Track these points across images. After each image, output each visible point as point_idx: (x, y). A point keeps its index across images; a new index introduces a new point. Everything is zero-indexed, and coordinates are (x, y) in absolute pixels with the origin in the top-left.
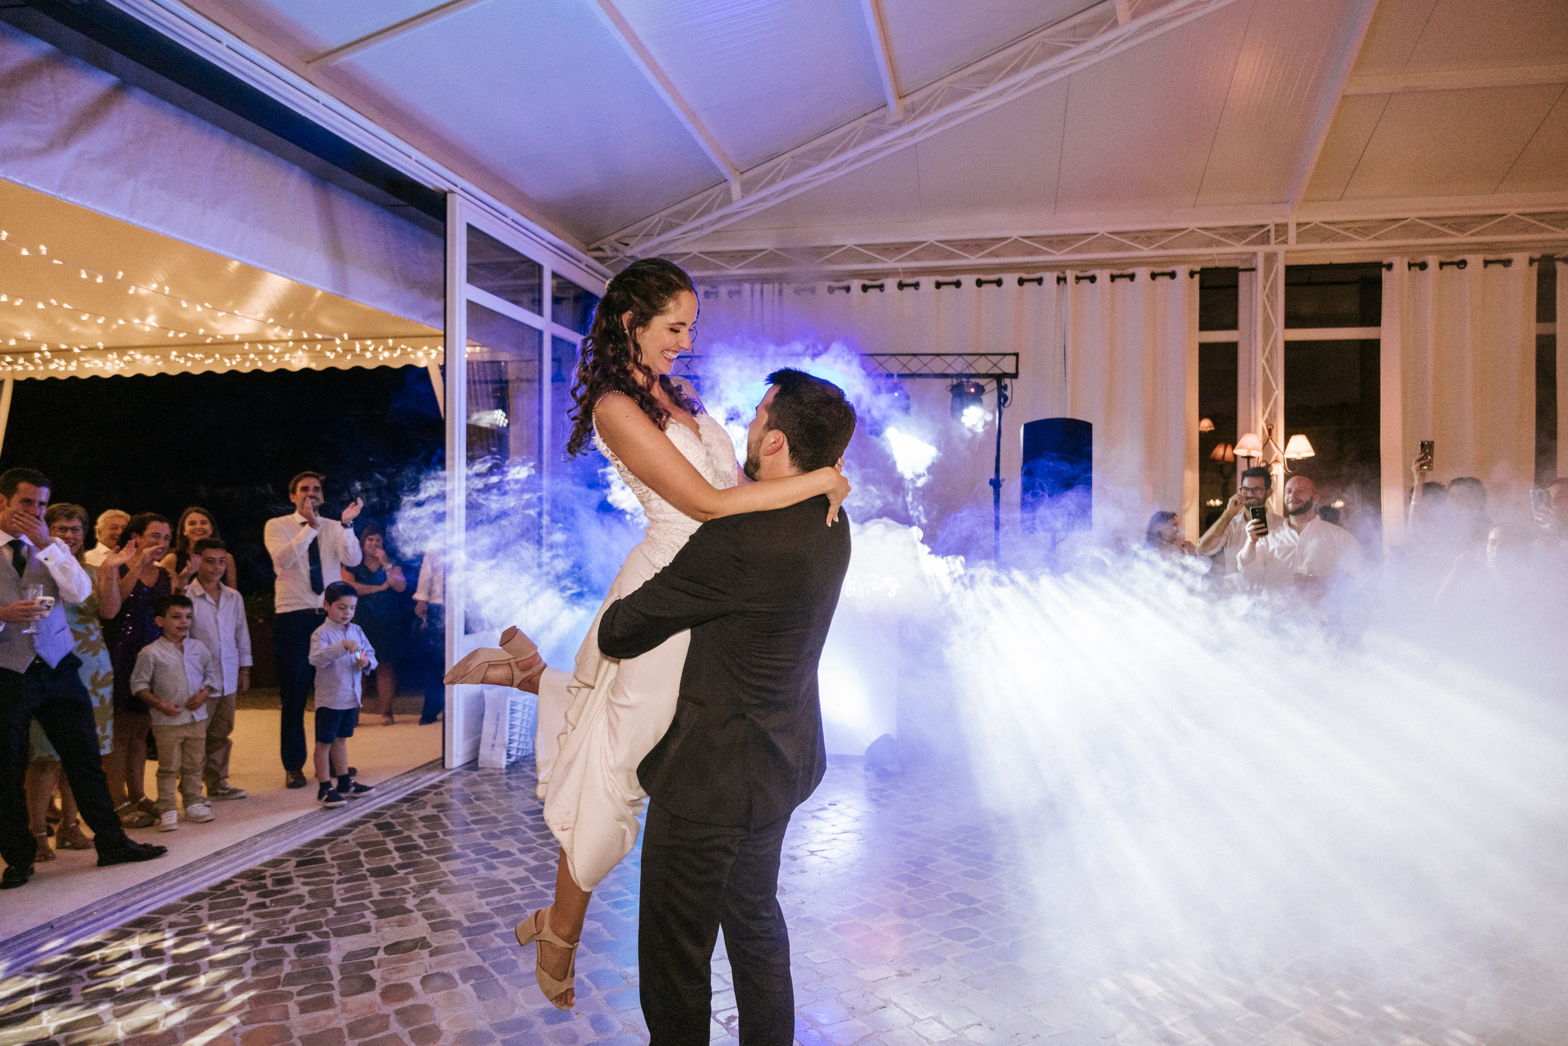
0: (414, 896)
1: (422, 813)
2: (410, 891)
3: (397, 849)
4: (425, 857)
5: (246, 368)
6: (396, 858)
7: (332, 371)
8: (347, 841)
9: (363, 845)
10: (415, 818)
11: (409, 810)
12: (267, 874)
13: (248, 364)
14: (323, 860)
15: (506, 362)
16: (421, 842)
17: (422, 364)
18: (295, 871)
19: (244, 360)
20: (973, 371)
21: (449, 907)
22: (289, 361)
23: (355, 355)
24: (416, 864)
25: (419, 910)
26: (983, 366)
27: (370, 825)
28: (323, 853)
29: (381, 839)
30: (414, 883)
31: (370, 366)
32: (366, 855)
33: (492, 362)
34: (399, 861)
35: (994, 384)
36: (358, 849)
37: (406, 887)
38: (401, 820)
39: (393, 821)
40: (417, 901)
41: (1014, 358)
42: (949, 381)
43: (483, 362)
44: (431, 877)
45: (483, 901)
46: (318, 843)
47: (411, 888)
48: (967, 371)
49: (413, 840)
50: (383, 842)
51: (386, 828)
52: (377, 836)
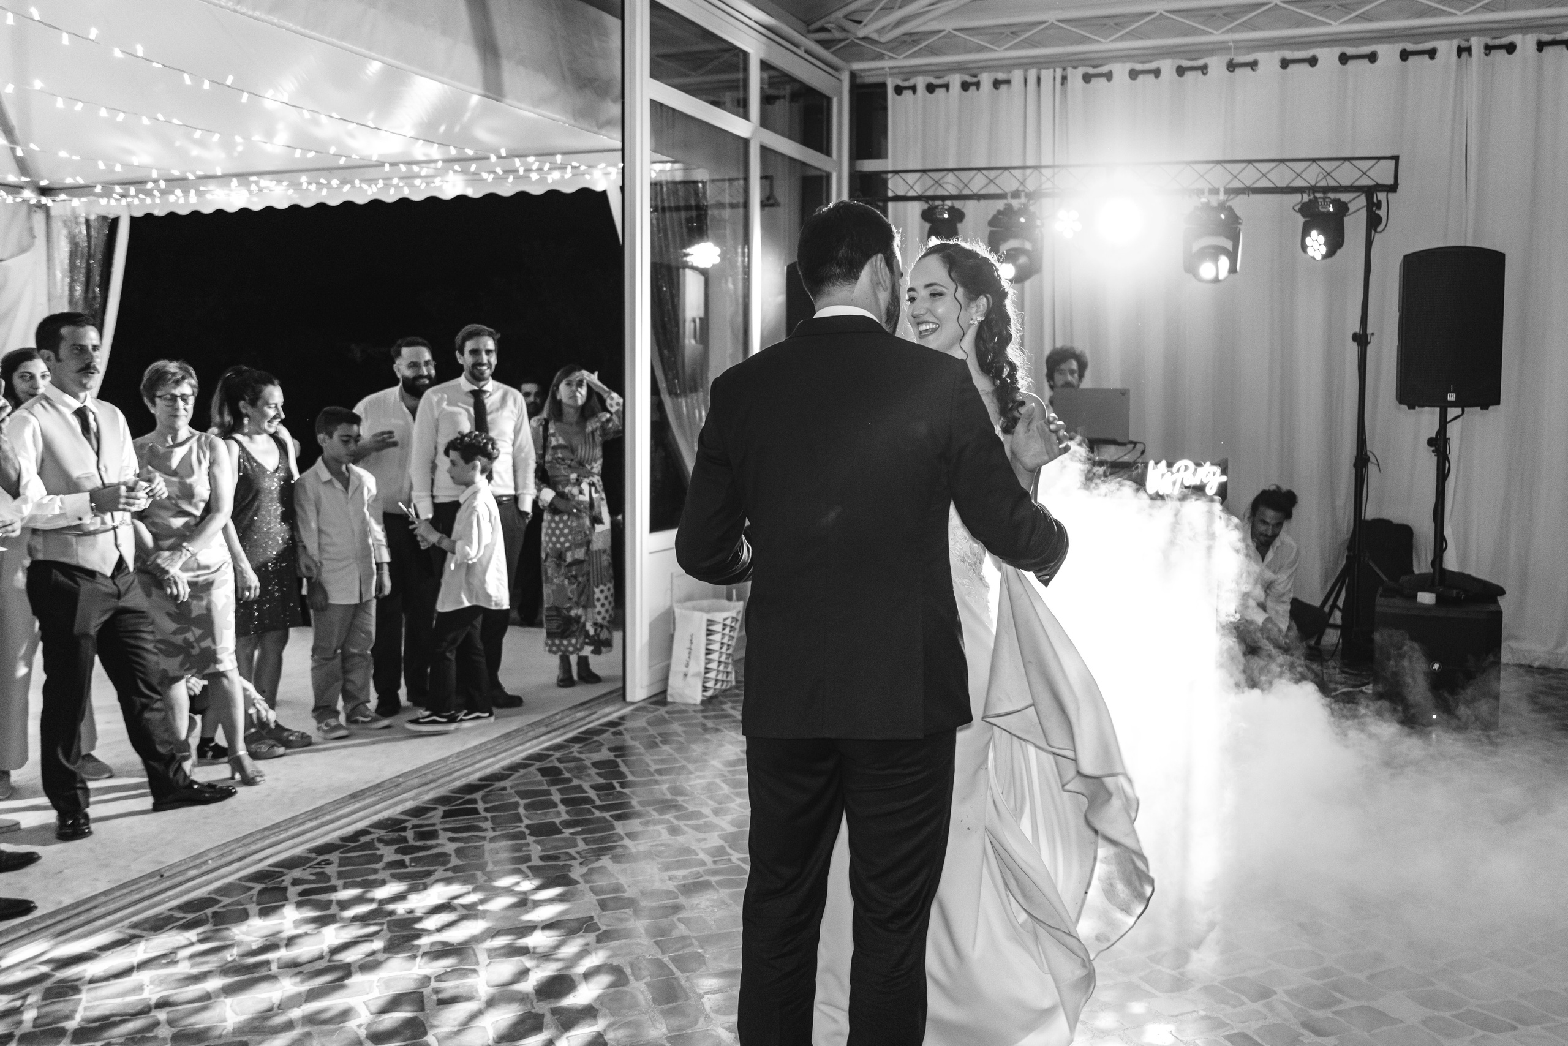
0: (581, 864)
1: (597, 757)
2: (577, 856)
3: (564, 802)
4: (597, 814)
5: (390, 196)
6: (563, 813)
7: (491, 198)
8: (504, 789)
9: (523, 795)
10: (588, 763)
11: (580, 753)
12: (409, 825)
13: (392, 191)
14: (475, 811)
15: (703, 183)
16: (592, 794)
17: (599, 188)
18: (441, 823)
19: (387, 186)
20: (1332, 183)
21: (623, 880)
22: (441, 187)
23: (518, 178)
24: (588, 822)
25: (586, 882)
26: (1346, 175)
27: (532, 769)
28: (474, 801)
29: (545, 787)
30: (582, 846)
31: (537, 190)
32: (527, 807)
33: (685, 183)
34: (565, 817)
35: (1362, 200)
36: (517, 799)
37: (572, 851)
38: (571, 765)
39: (560, 766)
40: (585, 870)
41: (1392, 163)
42: (1296, 198)
43: (675, 183)
44: (602, 840)
45: (666, 875)
46: (471, 788)
47: (578, 853)
48: (1323, 183)
49: (585, 792)
50: (548, 793)
51: (552, 774)
52: (540, 783)
